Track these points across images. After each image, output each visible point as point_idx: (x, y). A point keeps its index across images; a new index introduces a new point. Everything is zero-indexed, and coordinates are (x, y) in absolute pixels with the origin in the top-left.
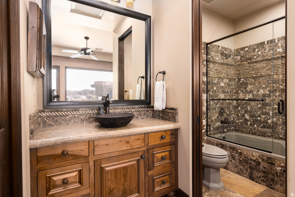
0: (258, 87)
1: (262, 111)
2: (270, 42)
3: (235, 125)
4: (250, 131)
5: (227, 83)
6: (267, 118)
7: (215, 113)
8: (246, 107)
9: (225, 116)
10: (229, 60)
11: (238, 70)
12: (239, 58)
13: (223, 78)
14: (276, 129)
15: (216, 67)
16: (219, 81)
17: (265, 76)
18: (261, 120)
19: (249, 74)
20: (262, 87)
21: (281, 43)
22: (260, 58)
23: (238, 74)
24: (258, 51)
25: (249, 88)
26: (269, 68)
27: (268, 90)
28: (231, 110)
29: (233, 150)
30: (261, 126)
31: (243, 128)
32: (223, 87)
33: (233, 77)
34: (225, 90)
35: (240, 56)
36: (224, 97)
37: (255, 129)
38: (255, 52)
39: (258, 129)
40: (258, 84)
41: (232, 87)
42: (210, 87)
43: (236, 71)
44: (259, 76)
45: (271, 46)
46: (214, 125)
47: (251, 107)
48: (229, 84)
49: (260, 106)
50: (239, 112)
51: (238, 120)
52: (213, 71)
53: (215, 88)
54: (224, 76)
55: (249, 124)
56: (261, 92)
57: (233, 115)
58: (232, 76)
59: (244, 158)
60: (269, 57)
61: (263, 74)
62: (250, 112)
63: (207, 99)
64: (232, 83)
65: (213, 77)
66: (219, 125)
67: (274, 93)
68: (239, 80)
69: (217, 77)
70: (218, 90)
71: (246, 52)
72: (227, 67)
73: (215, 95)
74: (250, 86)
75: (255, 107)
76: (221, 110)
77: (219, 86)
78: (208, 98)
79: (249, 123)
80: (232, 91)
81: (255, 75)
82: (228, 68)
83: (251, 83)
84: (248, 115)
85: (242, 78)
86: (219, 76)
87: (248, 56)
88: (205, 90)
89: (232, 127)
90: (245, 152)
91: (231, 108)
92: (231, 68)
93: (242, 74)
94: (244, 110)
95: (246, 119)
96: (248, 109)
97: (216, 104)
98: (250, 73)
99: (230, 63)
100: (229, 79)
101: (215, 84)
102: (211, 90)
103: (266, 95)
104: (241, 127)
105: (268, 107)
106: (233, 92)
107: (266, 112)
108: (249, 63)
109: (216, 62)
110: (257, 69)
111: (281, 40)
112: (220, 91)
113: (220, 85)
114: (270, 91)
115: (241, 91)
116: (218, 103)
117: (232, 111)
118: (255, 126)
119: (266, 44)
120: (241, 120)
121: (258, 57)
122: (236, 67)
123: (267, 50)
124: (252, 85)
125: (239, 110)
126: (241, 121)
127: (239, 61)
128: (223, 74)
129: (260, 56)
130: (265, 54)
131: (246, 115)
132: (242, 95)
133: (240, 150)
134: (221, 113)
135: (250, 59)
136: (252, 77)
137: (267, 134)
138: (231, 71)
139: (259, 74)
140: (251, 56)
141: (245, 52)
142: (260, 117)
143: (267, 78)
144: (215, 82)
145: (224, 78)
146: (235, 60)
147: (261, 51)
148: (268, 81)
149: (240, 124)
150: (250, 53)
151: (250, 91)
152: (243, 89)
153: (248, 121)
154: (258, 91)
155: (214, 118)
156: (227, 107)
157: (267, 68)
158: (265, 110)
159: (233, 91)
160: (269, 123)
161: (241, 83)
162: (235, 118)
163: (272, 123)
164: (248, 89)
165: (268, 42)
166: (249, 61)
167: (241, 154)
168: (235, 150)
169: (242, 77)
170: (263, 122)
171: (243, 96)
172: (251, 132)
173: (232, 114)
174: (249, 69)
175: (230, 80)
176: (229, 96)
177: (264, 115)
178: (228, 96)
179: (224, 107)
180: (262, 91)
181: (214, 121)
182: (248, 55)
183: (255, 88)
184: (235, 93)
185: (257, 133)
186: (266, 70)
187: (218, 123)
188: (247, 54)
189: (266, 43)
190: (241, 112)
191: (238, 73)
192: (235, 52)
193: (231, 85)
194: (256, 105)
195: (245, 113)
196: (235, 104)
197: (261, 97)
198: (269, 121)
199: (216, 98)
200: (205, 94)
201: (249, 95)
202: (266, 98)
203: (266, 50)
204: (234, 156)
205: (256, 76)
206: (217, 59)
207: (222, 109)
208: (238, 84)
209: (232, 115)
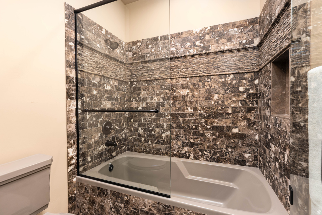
0: (152, 93)
1: (156, 124)
2: (163, 38)
3: (127, 143)
4: (144, 149)
5: (116, 86)
6: (161, 131)
7: (95, 131)
8: (140, 119)
9: (113, 133)
10: (119, 55)
11: (130, 71)
12: (130, 54)
13: (109, 78)
14: (170, 144)
15: (96, 59)
16: (103, 82)
17: (159, 79)
18: (155, 134)
19: (142, 77)
20: (156, 93)
21: (174, 41)
22: (154, 57)
23: (130, 76)
24: (152, 48)
25: (143, 94)
26: (163, 70)
27: (161, 97)
28: (122, 123)
29: (116, 197)
30: (156, 142)
31: (137, 146)
32: (110, 91)
33: (124, 79)
34: (113, 96)
35: (132, 52)
36: (111, 105)
37: (149, 146)
38: (148, 48)
39: (152, 145)
40: (151, 89)
41: (123, 92)
42: (85, 89)
43: (128, 71)
44: (153, 79)
45: (164, 43)
46: (94, 151)
47: (144, 118)
48: (119, 88)
49: (154, 117)
50: (132, 126)
51: (131, 136)
52: (91, 64)
53: (95, 92)
54: (110, 76)
55: (142, 141)
56: (155, 100)
57: (125, 130)
58: (122, 78)
59: (132, 209)
60: (162, 56)
61: (157, 77)
62: (144, 125)
63: (77, 109)
64: (122, 87)
65: (91, 74)
66: (102, 149)
67: (168, 101)
68: (132, 83)
69: (99, 75)
70: (101, 96)
71: (139, 48)
72: (115, 63)
73: (94, 103)
74: (144, 92)
75: (149, 119)
76: (106, 125)
77: (102, 89)
78: (79, 107)
79: (143, 139)
80: (123, 97)
81: (149, 77)
82: (116, 66)
83: (144, 88)
84: (141, 128)
85: (135, 82)
86: (103, 73)
87: (141, 53)
88: (72, 94)
89: (123, 146)
90: (134, 200)
91: (123, 121)
92: (121, 67)
93: (135, 75)
94: (137, 123)
95: (140, 134)
96: (141, 122)
97: (98, 117)
98: (143, 75)
99: (119, 59)
100: (118, 81)
101: (94, 85)
102: (86, 94)
103: (160, 104)
104: (135, 145)
105: (162, 118)
106: (124, 100)
107: (160, 124)
108: (142, 62)
109: (96, 51)
110: (151, 71)
111: (174, 37)
112: (105, 97)
113: (104, 87)
114: (164, 98)
115: (134, 98)
116: (100, 115)
117: (123, 125)
118: (150, 142)
119: (160, 40)
120: (134, 136)
121: (151, 55)
122: (128, 67)
123: (161, 48)
124: (145, 90)
125: (132, 123)
126: (134, 138)
127: (132, 59)
128: (110, 73)
129: (154, 54)
130: (159, 53)
131: (140, 129)
132: (135, 103)
133: (127, 196)
134: (106, 131)
135: (143, 57)
136: (145, 80)
137: (162, 151)
138: (121, 70)
139: (153, 77)
140: (144, 54)
141: (137, 48)
142: (155, 131)
143: (161, 83)
144: (95, 82)
145: (111, 78)
146: (127, 57)
147: (154, 49)
148: (161, 86)
149: (133, 141)
150: (143, 49)
151: (144, 98)
152: (136, 96)
153: (142, 137)
154: (152, 98)
155: (93, 140)
156: (117, 121)
157: (160, 70)
158: (160, 121)
159: (125, 98)
160: (164, 138)
161: (133, 88)
162: (127, 133)
163: (166, 138)
164: (141, 95)
165: (161, 37)
166: (142, 60)
167: (127, 202)
168: (119, 197)
169: (135, 80)
170: (157, 136)
171: (136, 105)
172: (145, 151)
173: (124, 128)
174: (142, 69)
175: (121, 82)
176: (119, 105)
177: (159, 128)
178: (117, 104)
179: (111, 121)
180: (156, 98)
181: (93, 146)
182: (141, 51)
183: (149, 95)
184: (127, 100)
185: (152, 151)
186: (160, 73)
187: (102, 146)
188: (139, 51)
189: (159, 38)
190: (134, 125)
191: (130, 74)
192: (126, 46)
193: (121, 90)
194: (150, 116)
195: (138, 126)
196: (127, 115)
197: (155, 106)
198: (164, 135)
199: (97, 109)
200: (73, 101)
201: (143, 104)
202: (160, 107)
203: (159, 48)
204: (118, 208)
205: (150, 79)
206: (98, 45)
207: (108, 123)
208: (130, 88)
209: (123, 130)
